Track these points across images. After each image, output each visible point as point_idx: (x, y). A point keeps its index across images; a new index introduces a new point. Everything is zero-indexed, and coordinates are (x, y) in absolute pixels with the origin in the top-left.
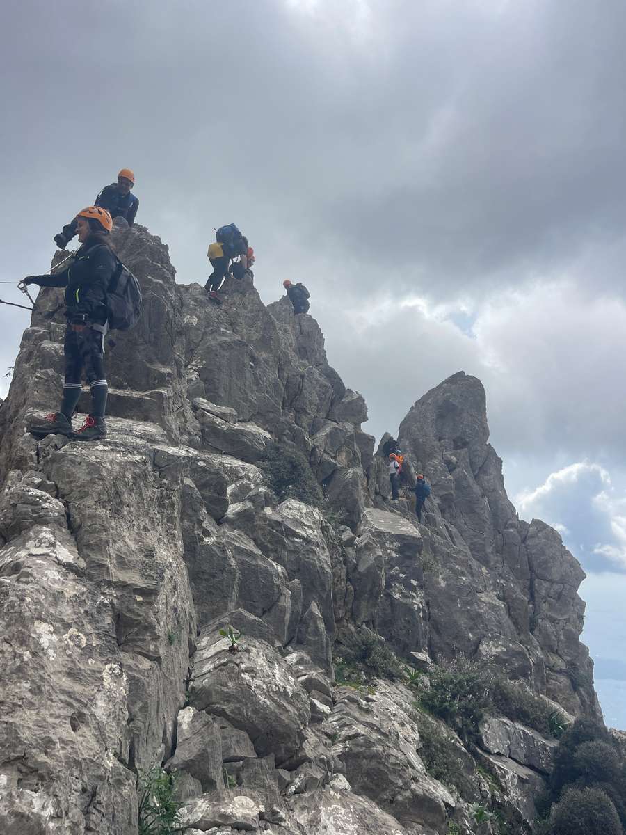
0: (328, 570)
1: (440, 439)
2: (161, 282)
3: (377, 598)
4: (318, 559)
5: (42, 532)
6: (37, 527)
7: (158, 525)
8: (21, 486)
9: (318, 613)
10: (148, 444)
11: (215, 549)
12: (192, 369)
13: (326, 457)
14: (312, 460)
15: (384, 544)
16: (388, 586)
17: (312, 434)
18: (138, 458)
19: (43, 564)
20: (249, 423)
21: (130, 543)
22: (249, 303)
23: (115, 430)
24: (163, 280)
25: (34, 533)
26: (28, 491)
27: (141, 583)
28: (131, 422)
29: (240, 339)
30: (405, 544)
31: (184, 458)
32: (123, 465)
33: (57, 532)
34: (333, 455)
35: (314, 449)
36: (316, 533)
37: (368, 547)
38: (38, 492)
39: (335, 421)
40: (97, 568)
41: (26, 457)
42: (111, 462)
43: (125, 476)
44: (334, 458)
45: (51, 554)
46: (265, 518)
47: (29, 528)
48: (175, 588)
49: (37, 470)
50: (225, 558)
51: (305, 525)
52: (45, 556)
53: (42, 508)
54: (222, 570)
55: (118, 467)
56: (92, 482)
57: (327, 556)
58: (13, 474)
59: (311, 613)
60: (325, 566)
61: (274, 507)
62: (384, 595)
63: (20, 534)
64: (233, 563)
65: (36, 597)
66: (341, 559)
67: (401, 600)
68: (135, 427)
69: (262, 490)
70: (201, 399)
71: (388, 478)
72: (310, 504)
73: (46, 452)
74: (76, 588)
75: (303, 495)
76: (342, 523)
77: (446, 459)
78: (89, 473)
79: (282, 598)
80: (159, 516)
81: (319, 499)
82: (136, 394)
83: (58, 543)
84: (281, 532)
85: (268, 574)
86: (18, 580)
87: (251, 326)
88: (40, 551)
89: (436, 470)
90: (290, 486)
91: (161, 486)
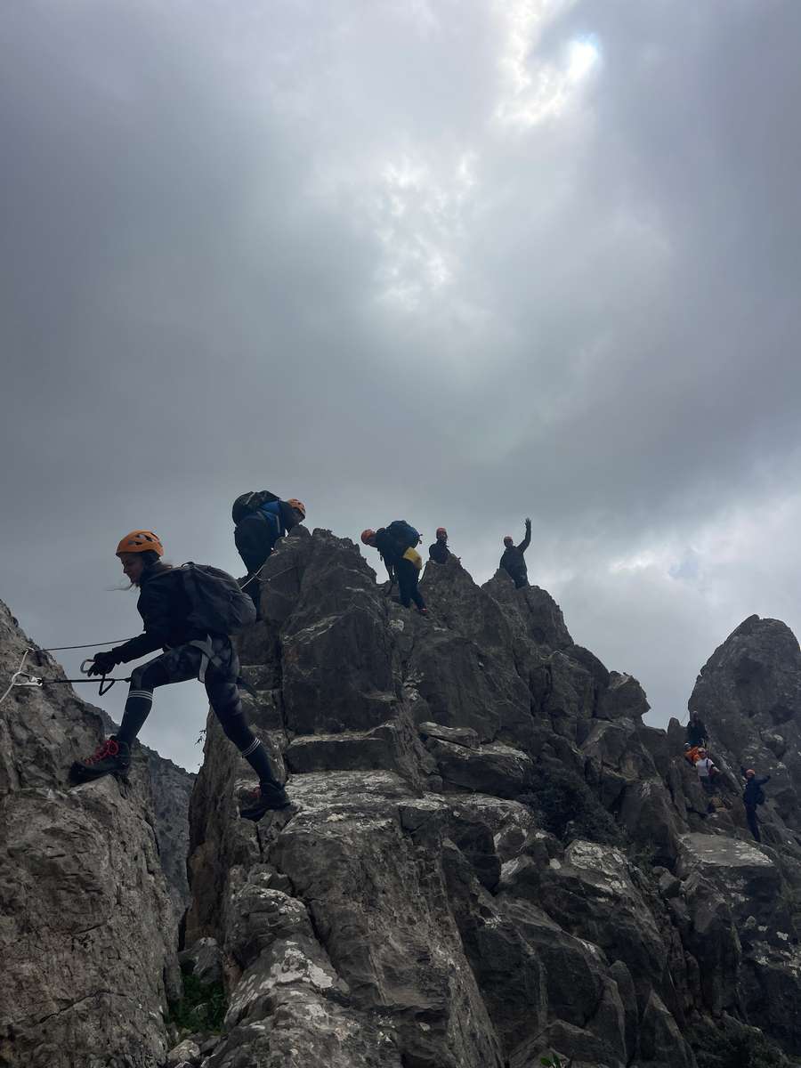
0: (656, 938)
1: (751, 715)
2: (362, 590)
3: (734, 969)
4: (638, 924)
5: (287, 948)
6: (278, 943)
7: (425, 912)
8: (249, 887)
9: (663, 1008)
10: (389, 801)
11: (503, 934)
12: (409, 686)
13: (608, 771)
14: (590, 779)
15: (723, 884)
16: (747, 948)
17: (580, 743)
18: (383, 823)
19: (300, 997)
20: (495, 743)
21: (396, 945)
22: (460, 590)
23: (344, 790)
24: (363, 587)
25: (277, 950)
26: (260, 893)
27: (423, 1004)
28: (359, 774)
29: (459, 635)
30: (753, 880)
31: (439, 813)
32: (368, 837)
33: (305, 946)
34: (616, 767)
35: (588, 764)
36: (624, 885)
37: (701, 894)
38: (271, 892)
39: (607, 719)
40: (362, 989)
41: (246, 847)
42: (352, 835)
43: (372, 852)
44: (618, 770)
45: (304, 979)
46: (553, 876)
47: (269, 945)
48: (466, 1002)
49: (261, 862)
50: (518, 946)
51: (608, 876)
52: (297, 983)
53: (281, 914)
54: (519, 965)
55: (361, 840)
56: (333, 867)
57: (648, 917)
58: (235, 871)
59: (654, 1010)
60: (651, 933)
61: (562, 857)
62: (744, 962)
63: (259, 956)
64: (531, 952)
65: (302, 1046)
66: (668, 917)
67: (771, 966)
68: (367, 781)
69: (540, 835)
70: (429, 724)
71: (699, 784)
72: (605, 844)
73: (268, 835)
74: (349, 1025)
75: (592, 831)
76: (655, 862)
77: (767, 740)
78: (328, 856)
79: (607, 994)
80: (423, 899)
81: (614, 833)
82: (357, 736)
83: (309, 961)
84: (581, 893)
85: (579, 959)
86: (275, 1025)
87: (469, 616)
88: (290, 977)
89: (757, 759)
90: (572, 822)
91: (418, 856)
